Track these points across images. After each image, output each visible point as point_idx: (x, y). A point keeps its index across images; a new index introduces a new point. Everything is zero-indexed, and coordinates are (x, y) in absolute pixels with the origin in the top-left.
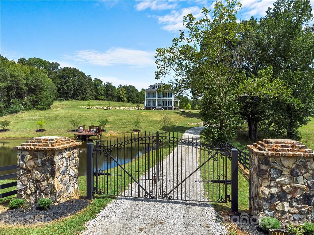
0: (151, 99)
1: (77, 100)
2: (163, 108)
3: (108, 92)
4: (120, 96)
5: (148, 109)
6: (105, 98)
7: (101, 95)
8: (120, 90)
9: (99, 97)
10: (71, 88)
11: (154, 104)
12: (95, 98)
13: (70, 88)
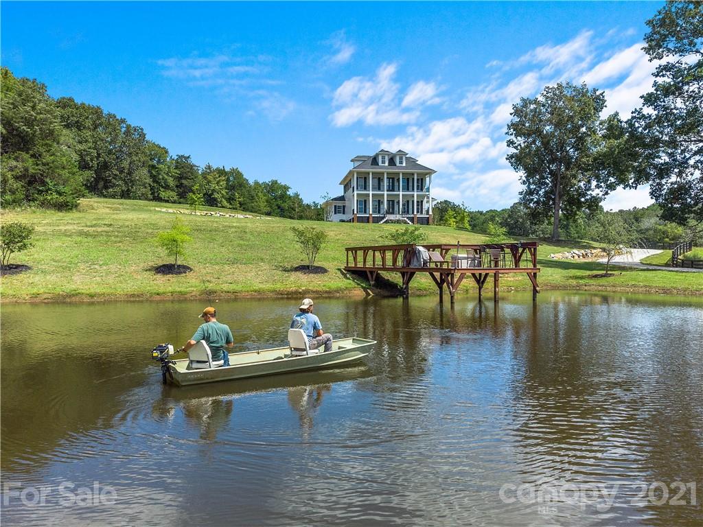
0: (371, 193)
1: (105, 196)
2: (407, 218)
3: (183, 181)
4: (212, 194)
5: (362, 222)
6: (176, 198)
7: (167, 187)
8: (210, 177)
9: (163, 194)
10: (92, 160)
11: (378, 208)
12: (151, 197)
13: (88, 158)
